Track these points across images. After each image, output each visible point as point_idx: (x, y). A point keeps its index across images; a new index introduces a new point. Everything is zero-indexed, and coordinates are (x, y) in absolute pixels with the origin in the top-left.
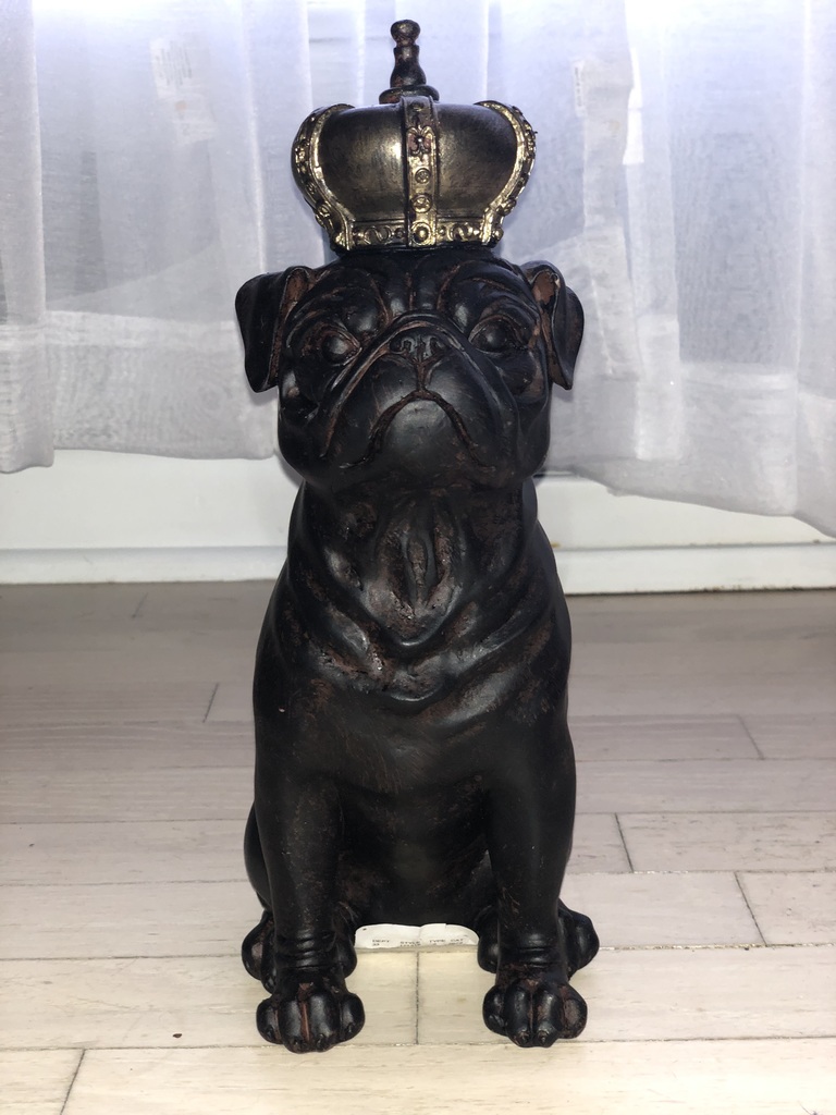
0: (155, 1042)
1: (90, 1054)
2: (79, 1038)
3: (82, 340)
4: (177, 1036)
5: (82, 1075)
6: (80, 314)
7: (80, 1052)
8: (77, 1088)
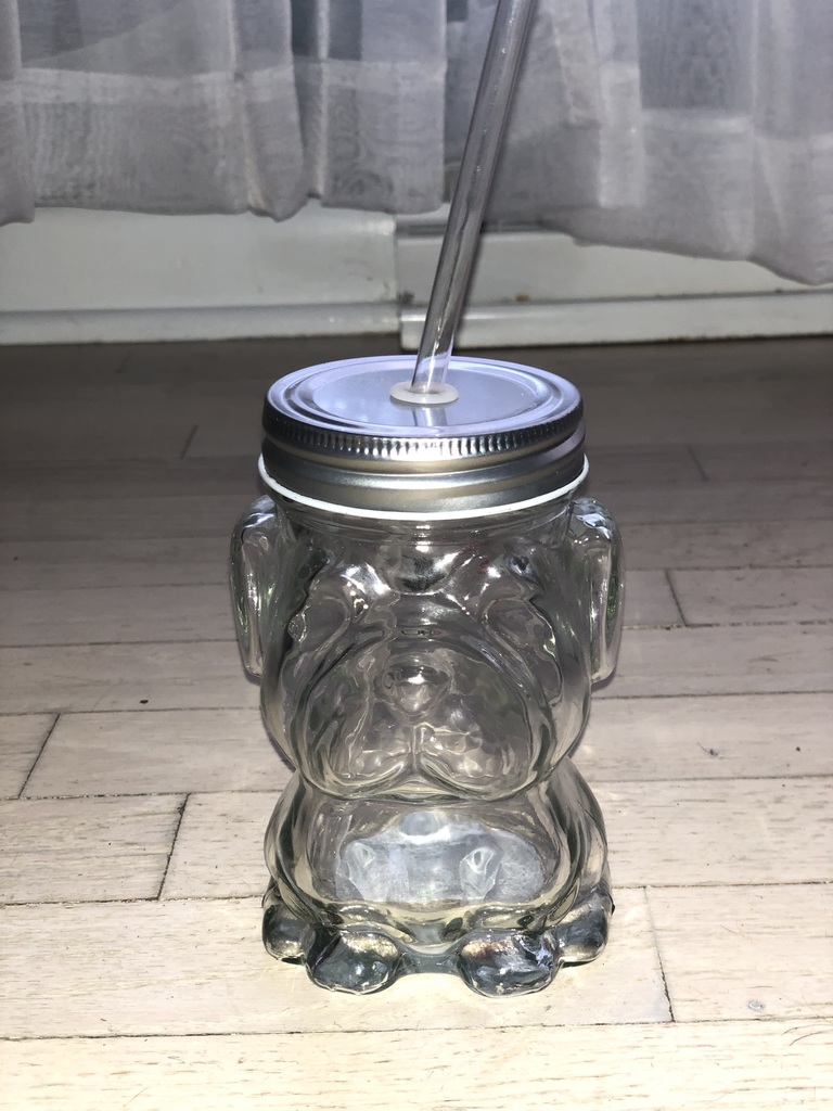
0: (124, 707)
1: (64, 718)
2: (55, 704)
3: (58, 97)
4: (144, 702)
5: (56, 733)
6: (56, 72)
7: (56, 715)
8: (51, 743)
